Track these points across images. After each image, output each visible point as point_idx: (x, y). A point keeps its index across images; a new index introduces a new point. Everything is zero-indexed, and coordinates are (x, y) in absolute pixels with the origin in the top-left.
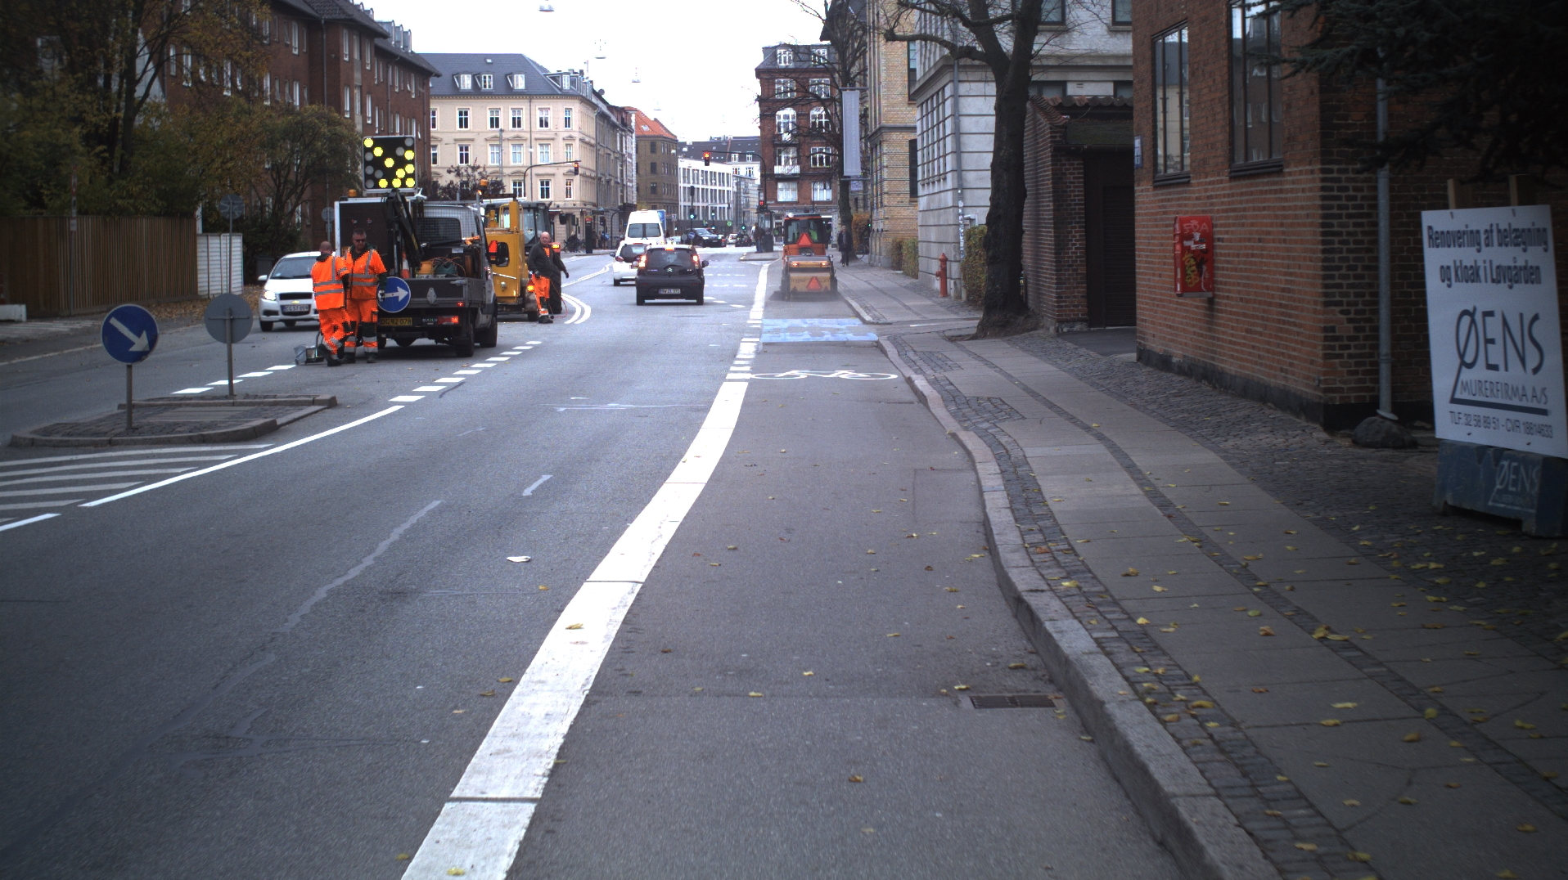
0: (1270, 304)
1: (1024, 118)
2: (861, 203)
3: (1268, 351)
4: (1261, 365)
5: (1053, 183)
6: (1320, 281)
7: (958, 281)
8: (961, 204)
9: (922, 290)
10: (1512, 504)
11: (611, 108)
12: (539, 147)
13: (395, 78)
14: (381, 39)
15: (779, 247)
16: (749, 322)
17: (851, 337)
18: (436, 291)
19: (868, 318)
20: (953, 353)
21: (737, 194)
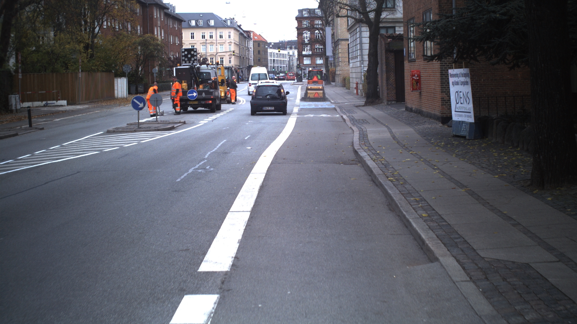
0: (431, 93)
1: (378, 40)
2: (333, 65)
3: (431, 105)
4: (430, 108)
5: (385, 60)
6: (440, 86)
7: (362, 90)
8: (362, 66)
9: (350, 93)
10: (464, 133)
11: (244, 31)
12: (219, 46)
13: (170, 22)
14: (167, 10)
15: (305, 81)
16: (296, 103)
17: (327, 107)
18: (205, 93)
19: (332, 102)
20: (356, 110)
21: (289, 61)
